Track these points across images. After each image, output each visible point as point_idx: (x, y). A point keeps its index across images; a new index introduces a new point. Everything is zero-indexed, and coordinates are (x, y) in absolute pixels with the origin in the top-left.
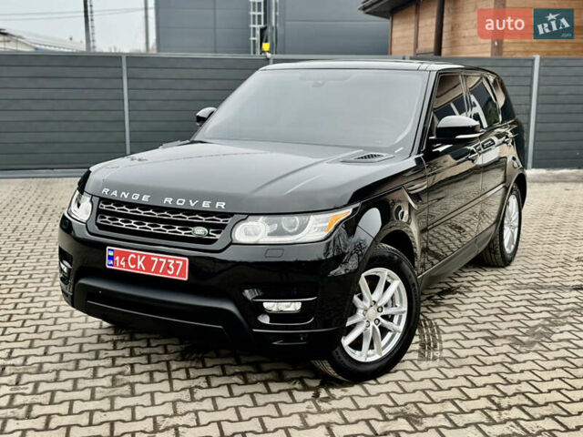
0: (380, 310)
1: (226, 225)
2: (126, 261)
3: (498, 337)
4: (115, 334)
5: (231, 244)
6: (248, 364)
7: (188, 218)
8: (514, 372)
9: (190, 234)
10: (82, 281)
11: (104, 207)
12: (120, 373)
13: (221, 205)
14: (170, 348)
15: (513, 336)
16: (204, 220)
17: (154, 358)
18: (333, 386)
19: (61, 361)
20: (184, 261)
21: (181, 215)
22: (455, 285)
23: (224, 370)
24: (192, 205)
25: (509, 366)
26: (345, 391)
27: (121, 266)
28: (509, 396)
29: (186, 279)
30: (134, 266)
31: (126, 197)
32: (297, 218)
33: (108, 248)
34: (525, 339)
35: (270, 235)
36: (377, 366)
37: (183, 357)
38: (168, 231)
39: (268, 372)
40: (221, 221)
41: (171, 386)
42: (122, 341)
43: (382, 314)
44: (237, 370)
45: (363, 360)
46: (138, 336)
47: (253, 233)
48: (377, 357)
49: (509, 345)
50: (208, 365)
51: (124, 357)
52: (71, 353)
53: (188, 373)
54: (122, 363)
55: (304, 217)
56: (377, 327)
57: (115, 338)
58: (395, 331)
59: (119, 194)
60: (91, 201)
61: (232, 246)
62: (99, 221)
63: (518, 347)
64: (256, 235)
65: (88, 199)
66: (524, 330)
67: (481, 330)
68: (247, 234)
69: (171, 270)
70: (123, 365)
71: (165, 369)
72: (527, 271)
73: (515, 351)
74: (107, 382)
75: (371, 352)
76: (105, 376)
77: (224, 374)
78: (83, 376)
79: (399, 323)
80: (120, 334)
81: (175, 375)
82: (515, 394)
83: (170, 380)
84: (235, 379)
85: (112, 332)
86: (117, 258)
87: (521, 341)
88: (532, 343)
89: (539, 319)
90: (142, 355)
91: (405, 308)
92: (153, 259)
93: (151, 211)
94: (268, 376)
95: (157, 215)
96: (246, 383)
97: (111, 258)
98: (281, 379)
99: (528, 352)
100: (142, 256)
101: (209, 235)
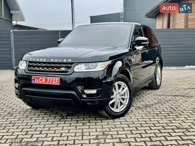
2: (39, 80)
9: (60, 70)
13: (70, 61)
16: (64, 65)
20: (58, 79)
21: (57, 64)
24: (60, 61)
27: (37, 82)
29: (59, 84)
30: (41, 82)
31: (38, 60)
32: (94, 64)
33: (32, 76)
36: (120, 113)
38: (52, 70)
40: (70, 65)
43: (121, 97)
56: (119, 101)
59: (35, 60)
60: (26, 63)
61: (74, 73)
64: (81, 69)
68: (78, 69)
69: (54, 82)
75: (117, 109)
91: (128, 97)
92: (48, 79)
95: (48, 65)
97: (33, 80)
100: (44, 78)
101: (66, 70)
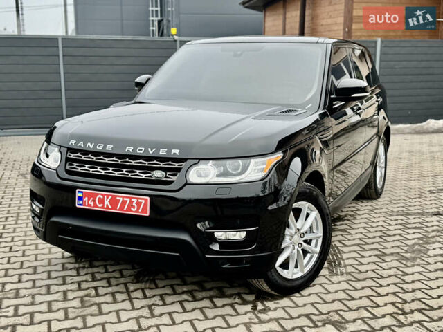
0: (302, 235)
1: (181, 169)
2: (94, 201)
3: (386, 255)
4: (76, 262)
5: (186, 184)
6: (193, 283)
7: (147, 164)
8: (407, 283)
9: (150, 176)
10: (54, 219)
11: (72, 156)
12: (87, 296)
13: (176, 152)
14: (125, 273)
15: (398, 253)
16: (161, 165)
17: (113, 281)
18: (267, 300)
19: (34, 287)
20: (146, 200)
21: (141, 161)
22: (342, 214)
23: (174, 290)
24: (151, 152)
25: (402, 277)
26: (277, 303)
27: (90, 205)
28: (410, 302)
29: (148, 215)
30: (101, 205)
31: (91, 147)
32: (240, 162)
33: (78, 190)
34: (408, 255)
35: (218, 176)
36: (300, 281)
37: (137, 279)
38: (130, 175)
39: (210, 289)
40: (176, 165)
41: (132, 304)
42: (84, 268)
43: (304, 239)
44: (185, 289)
45: (290, 278)
46: (97, 263)
47: (204, 175)
48: (300, 274)
49: (397, 260)
50: (160, 285)
51: (87, 281)
52: (42, 279)
53: (144, 293)
54: (87, 286)
55: (246, 161)
56: (300, 250)
57: (77, 265)
58: (314, 253)
59: (85, 145)
60: (60, 151)
61: (187, 186)
62: (68, 168)
63: (404, 262)
64: (207, 176)
65: (57, 149)
66: (406, 248)
67: (372, 250)
68: (200, 176)
69: (134, 207)
70: (88, 288)
71: (125, 290)
72: (395, 202)
73: (403, 266)
74: (76, 303)
75: (295, 270)
76: (74, 299)
77: (175, 293)
78: (56, 299)
79: (316, 246)
80: (80, 262)
81: (133, 295)
82: (413, 301)
83: (130, 299)
84: (185, 297)
85: (73, 261)
86: (86, 199)
87: (405, 257)
88: (414, 259)
89: (414, 239)
90: (102, 279)
91: (321, 234)
92: (118, 198)
93: (114, 159)
94: (211, 293)
95: (120, 162)
96: (195, 299)
97: (80, 198)
98: (223, 295)
99: (413, 266)
100: (108, 196)
101: (166, 177)
